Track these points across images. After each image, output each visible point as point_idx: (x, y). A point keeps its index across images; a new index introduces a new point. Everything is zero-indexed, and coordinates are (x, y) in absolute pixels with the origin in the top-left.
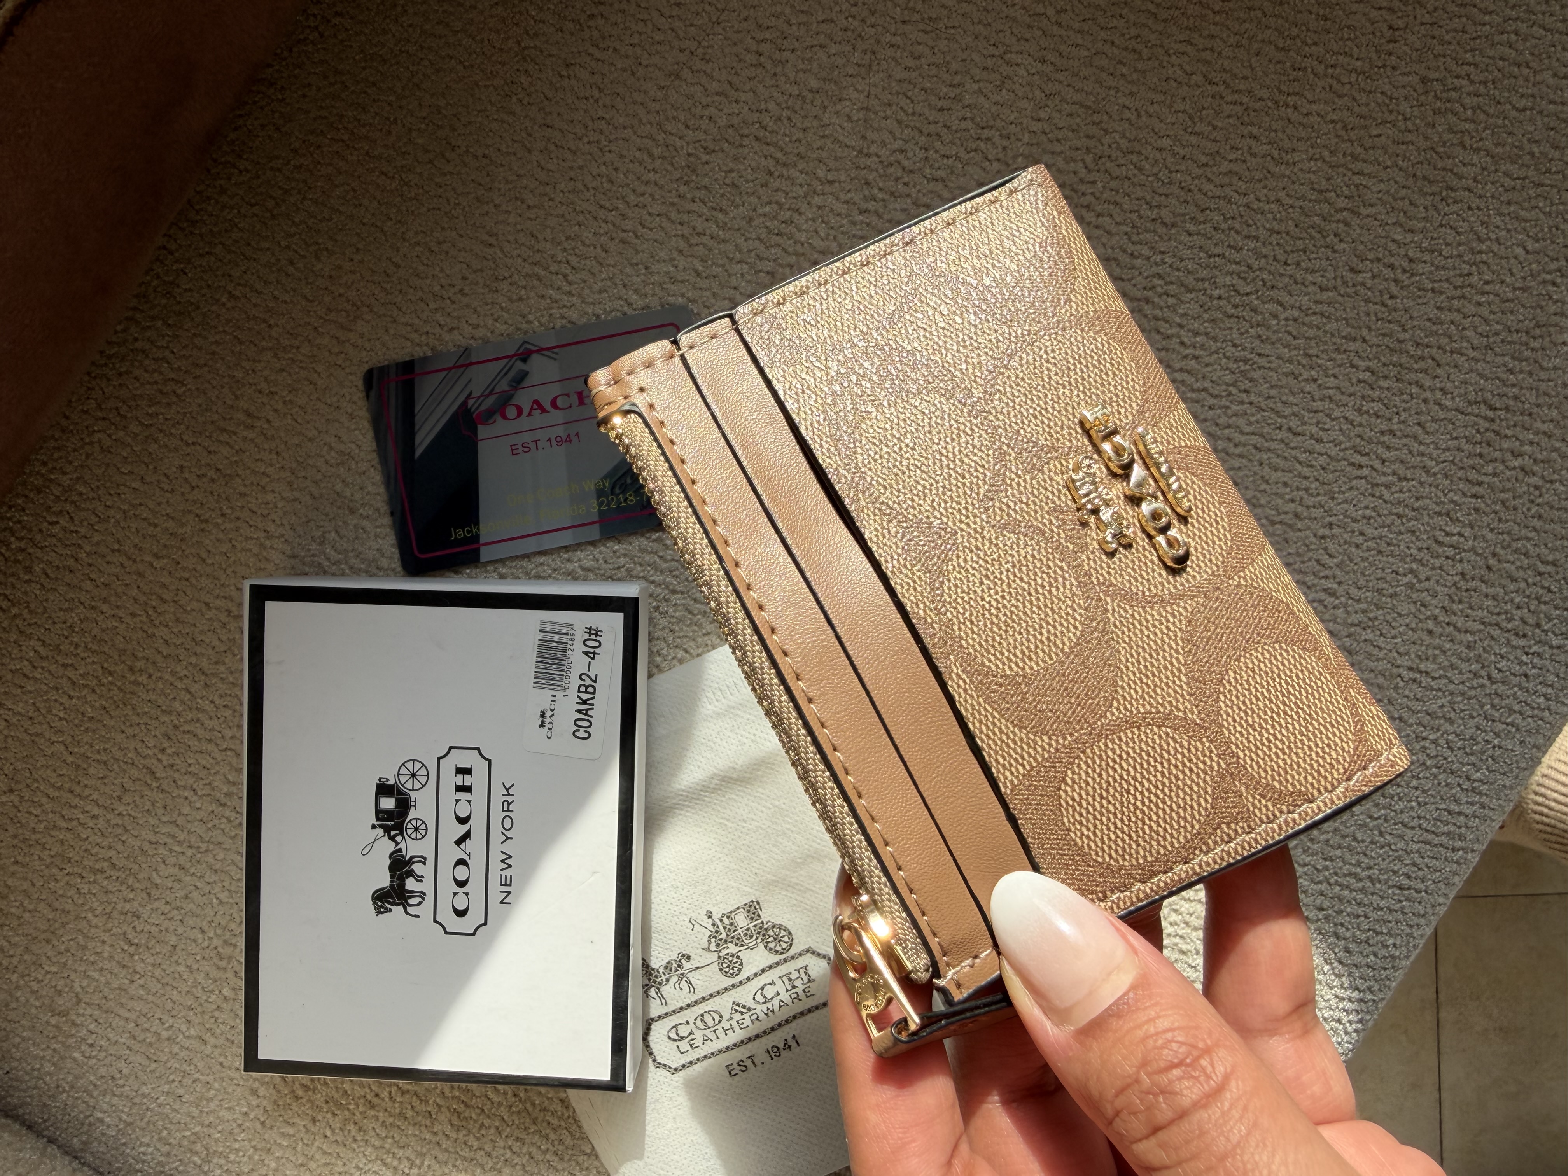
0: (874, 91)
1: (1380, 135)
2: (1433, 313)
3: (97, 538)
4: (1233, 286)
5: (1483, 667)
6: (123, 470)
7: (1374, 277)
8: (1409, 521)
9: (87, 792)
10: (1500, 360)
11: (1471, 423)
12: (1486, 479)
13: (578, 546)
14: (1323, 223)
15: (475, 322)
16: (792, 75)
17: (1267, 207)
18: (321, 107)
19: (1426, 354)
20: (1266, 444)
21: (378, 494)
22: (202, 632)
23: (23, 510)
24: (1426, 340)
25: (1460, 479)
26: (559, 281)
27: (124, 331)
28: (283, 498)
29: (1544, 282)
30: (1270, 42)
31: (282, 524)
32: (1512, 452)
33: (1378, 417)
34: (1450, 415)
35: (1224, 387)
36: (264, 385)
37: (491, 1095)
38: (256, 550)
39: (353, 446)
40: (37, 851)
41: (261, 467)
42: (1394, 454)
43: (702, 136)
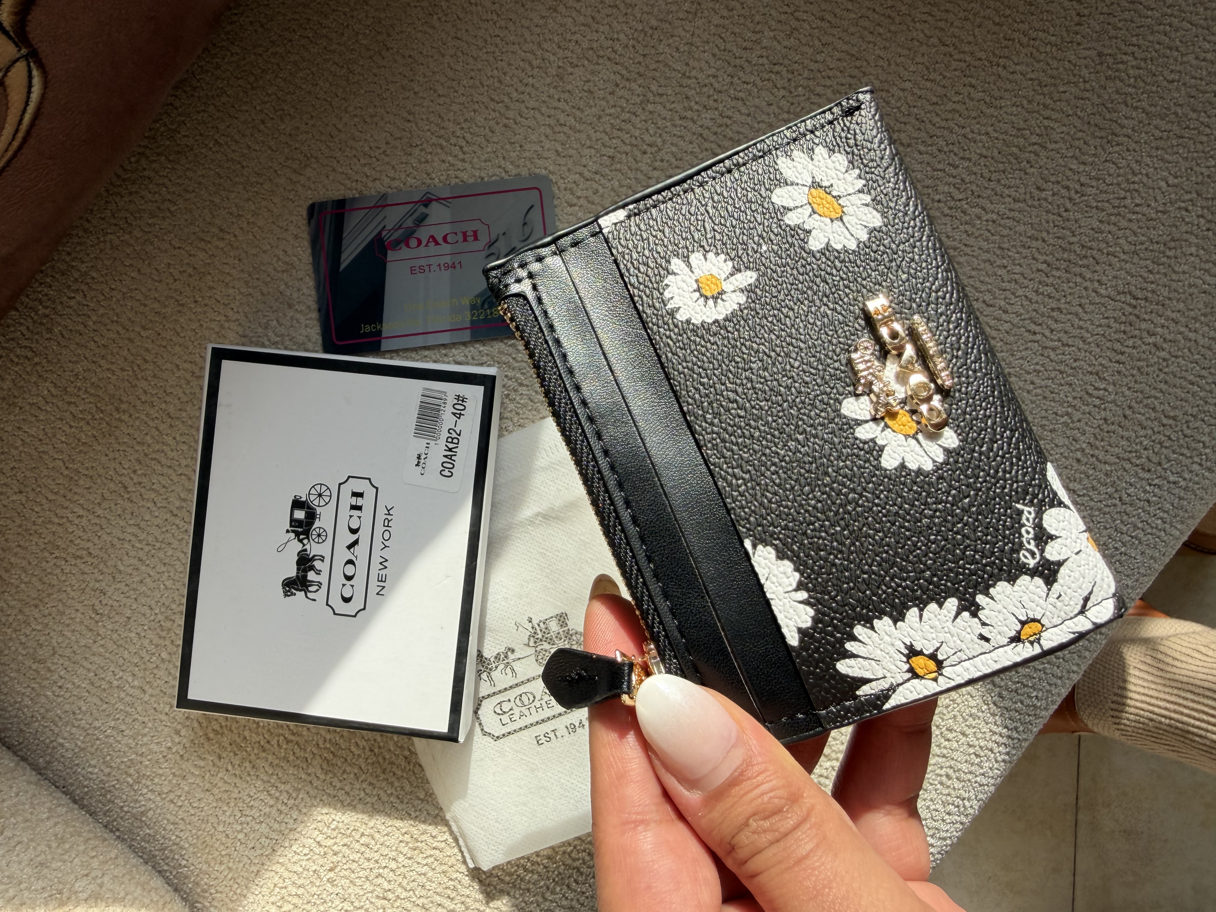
0: (697, 32)
1: (1066, 92)
2: (1096, 224)
3: (102, 311)
4: (950, 193)
5: (1116, 491)
6: (126, 263)
7: (1054, 195)
8: (1068, 376)
9: (76, 497)
10: (1142, 263)
11: (1119, 308)
12: (1127, 350)
13: (454, 345)
14: (1019, 152)
15: (392, 175)
16: (638, 16)
17: (978, 138)
18: (295, 12)
19: (1089, 254)
21: (310, 295)
22: (172, 386)
23: (50, 286)
24: (1090, 244)
25: (1108, 348)
26: (456, 150)
27: (137, 162)
28: (241, 293)
29: (1179, 208)
30: (989, 19)
31: (238, 312)
32: (1148, 332)
33: (1050, 298)
34: (1103, 300)
36: (234, 210)
37: (353, 749)
39: (295, 259)
40: (35, 539)
41: (227, 269)
42: (1060, 326)
43: (569, 54)
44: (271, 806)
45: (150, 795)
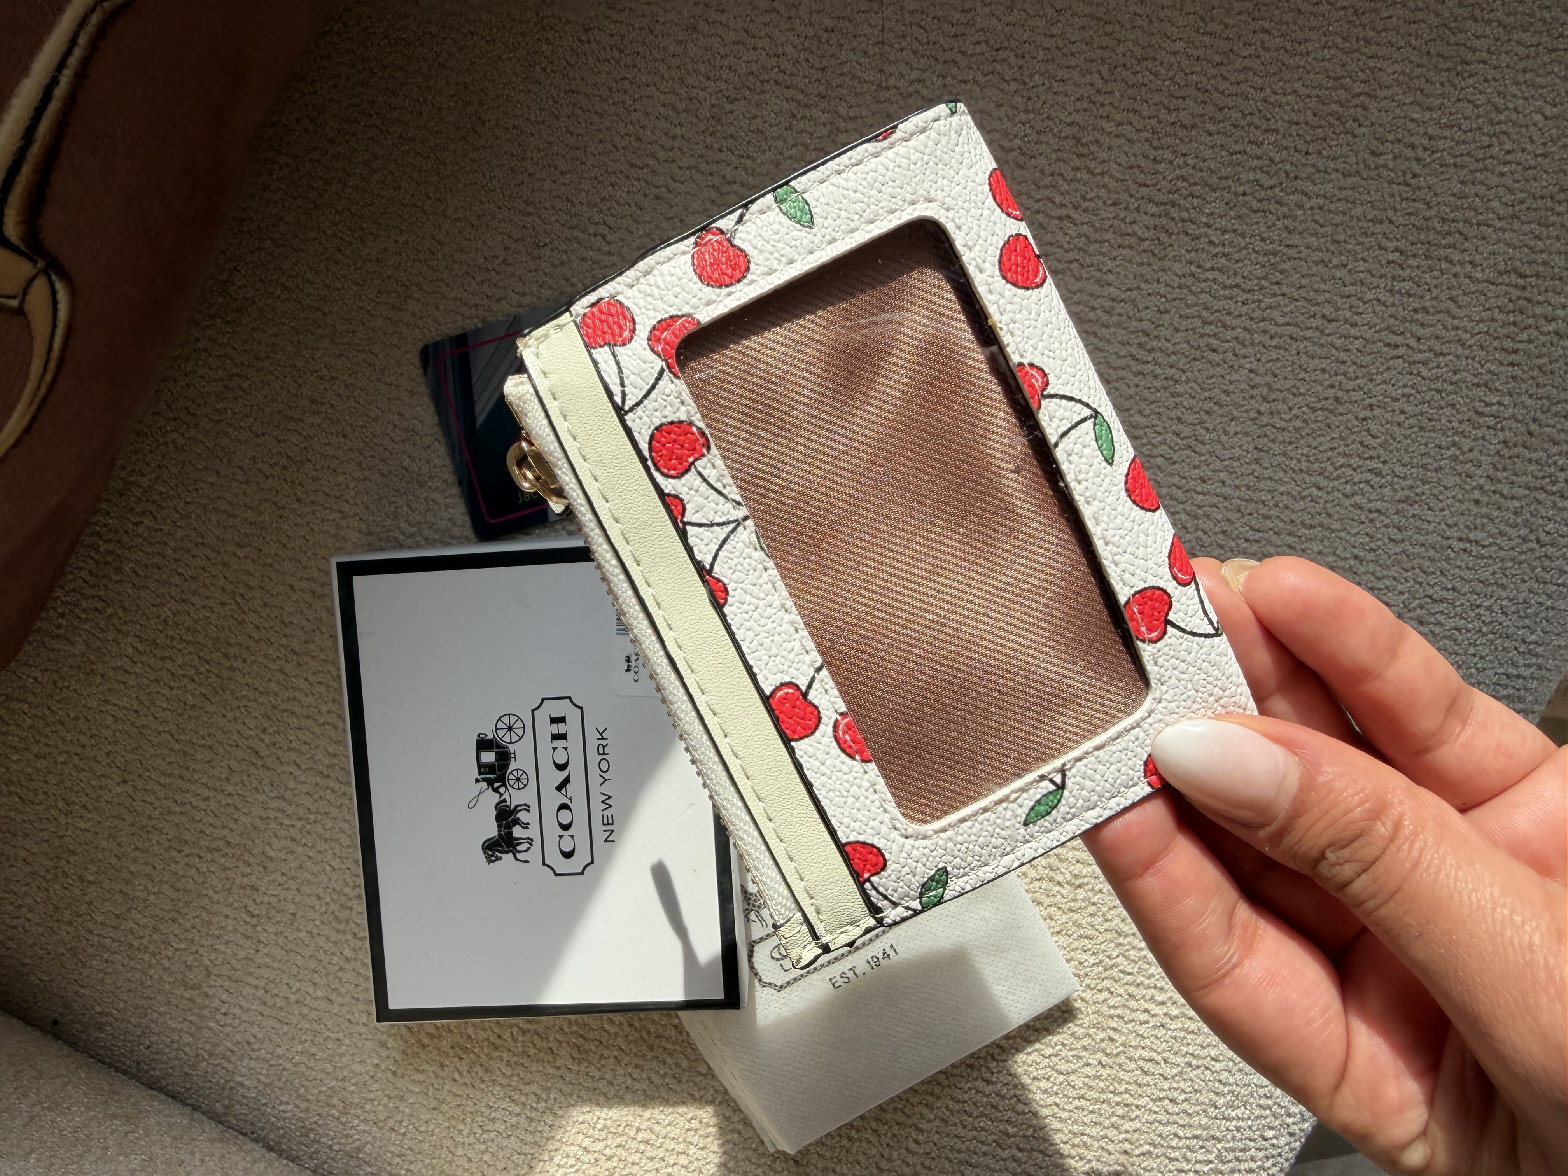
0: (887, 25)
1: (1391, 17)
2: (1457, 188)
3: (180, 534)
4: (1257, 181)
5: (1531, 531)
6: (199, 466)
7: (1395, 158)
8: (1448, 395)
9: (196, 776)
10: (1526, 227)
11: (1503, 293)
12: (1521, 346)
14: (1341, 110)
15: (521, 290)
16: (806, 17)
17: (1284, 100)
18: (353, 96)
19: (1453, 229)
20: (1301, 334)
21: (445, 466)
22: (290, 614)
23: (108, 514)
24: (1452, 215)
25: (1496, 349)
26: (598, 242)
28: (354, 479)
31: (356, 504)
32: (1546, 318)
33: (1410, 296)
34: (1481, 287)
35: (1256, 281)
36: (324, 371)
37: (607, 1027)
38: (333, 531)
39: (416, 422)
40: (155, 837)
41: (331, 451)
42: (1428, 331)
43: (723, 86)
44: (518, 1114)
45: (362, 1127)
